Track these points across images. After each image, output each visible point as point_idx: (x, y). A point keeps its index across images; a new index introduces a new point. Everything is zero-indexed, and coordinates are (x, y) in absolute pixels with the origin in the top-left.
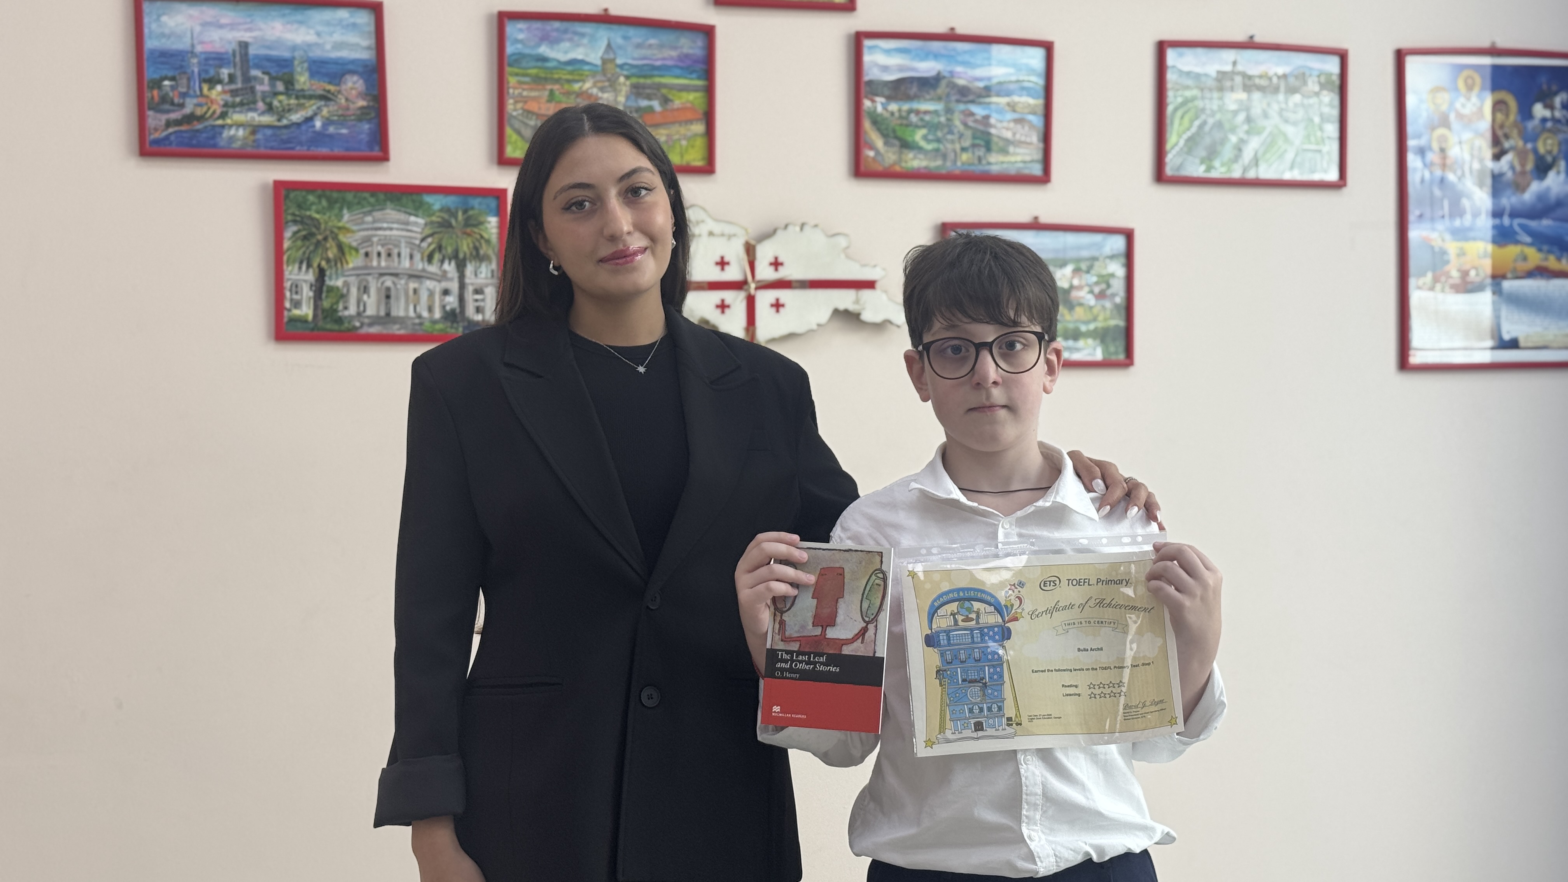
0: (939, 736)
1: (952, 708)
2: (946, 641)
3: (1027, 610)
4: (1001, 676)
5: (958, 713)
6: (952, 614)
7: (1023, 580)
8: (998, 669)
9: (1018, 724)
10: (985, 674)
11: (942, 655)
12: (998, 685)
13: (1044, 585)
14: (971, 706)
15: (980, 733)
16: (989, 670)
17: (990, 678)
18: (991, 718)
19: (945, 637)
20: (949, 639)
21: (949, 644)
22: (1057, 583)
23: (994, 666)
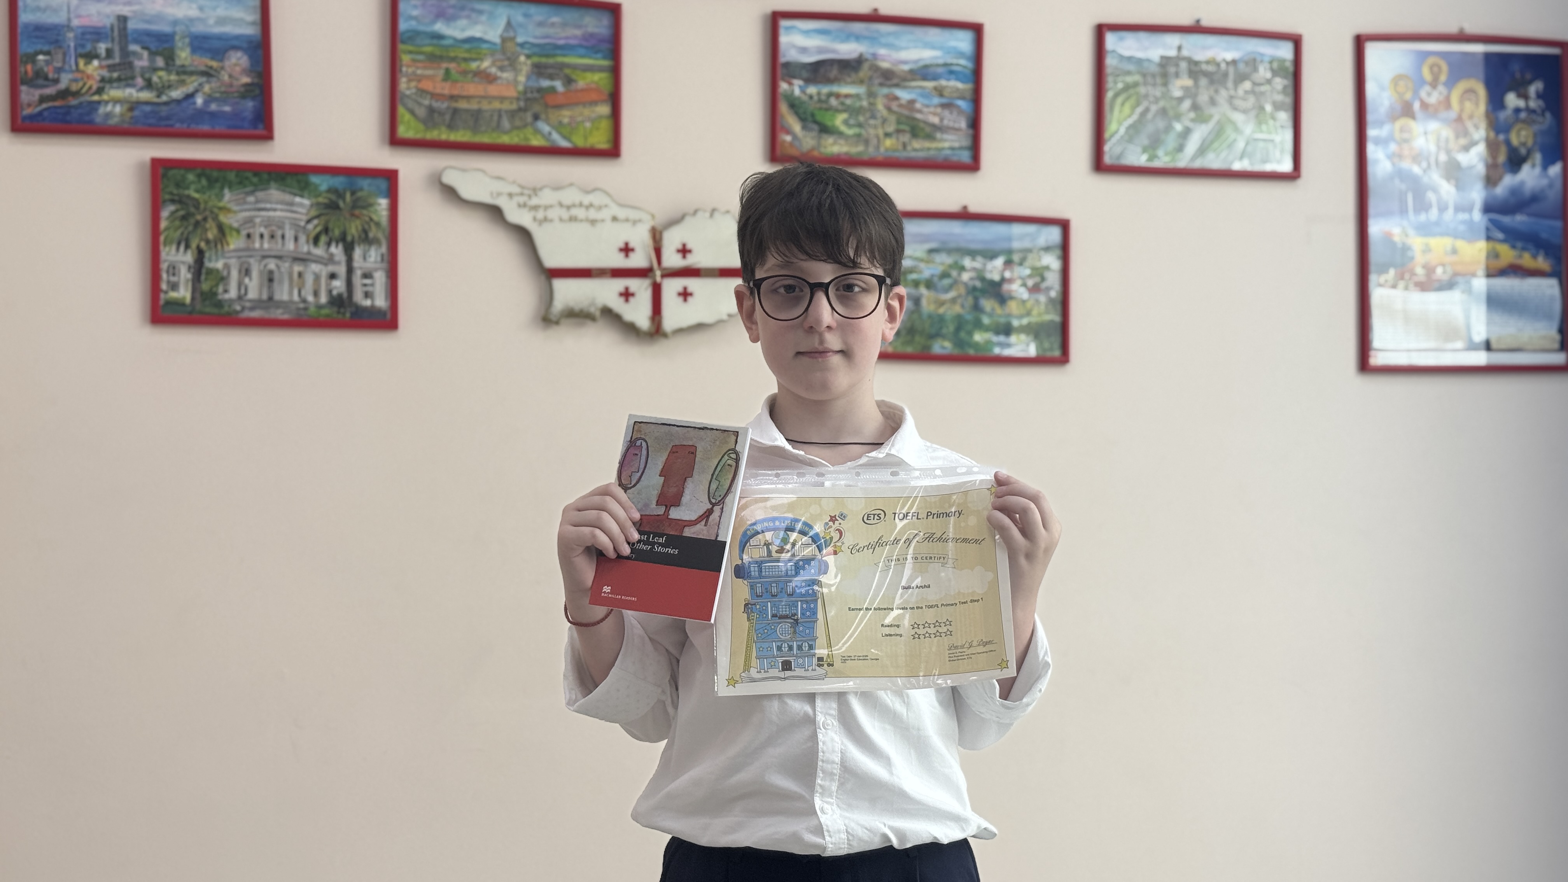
0: (743, 674)
1: (759, 645)
2: (757, 573)
3: (847, 544)
4: (815, 613)
5: (765, 650)
6: (765, 544)
7: (845, 512)
8: (812, 606)
9: (830, 665)
10: (797, 610)
11: (752, 587)
12: (810, 622)
13: (867, 518)
14: (779, 644)
15: (788, 673)
16: (802, 607)
17: (802, 614)
18: (800, 657)
19: (756, 569)
20: (760, 571)
21: (760, 577)
22: (882, 516)
23: (807, 602)
